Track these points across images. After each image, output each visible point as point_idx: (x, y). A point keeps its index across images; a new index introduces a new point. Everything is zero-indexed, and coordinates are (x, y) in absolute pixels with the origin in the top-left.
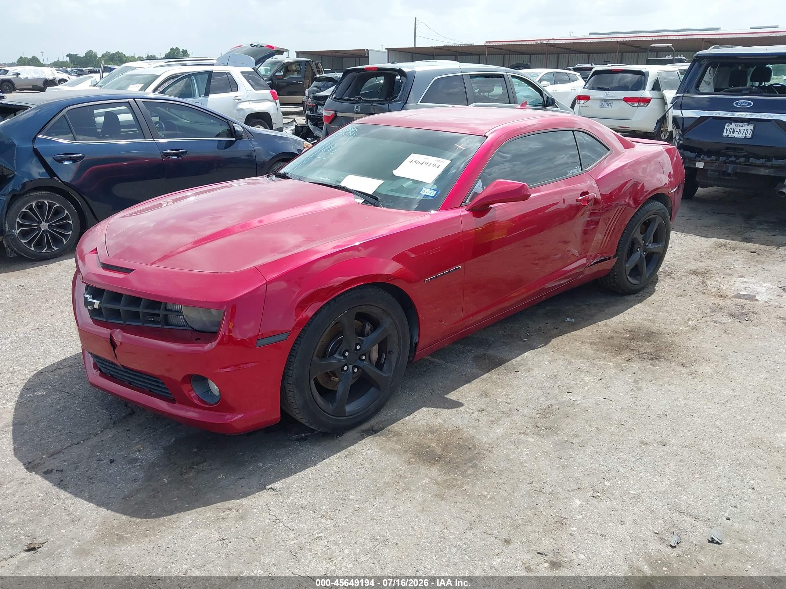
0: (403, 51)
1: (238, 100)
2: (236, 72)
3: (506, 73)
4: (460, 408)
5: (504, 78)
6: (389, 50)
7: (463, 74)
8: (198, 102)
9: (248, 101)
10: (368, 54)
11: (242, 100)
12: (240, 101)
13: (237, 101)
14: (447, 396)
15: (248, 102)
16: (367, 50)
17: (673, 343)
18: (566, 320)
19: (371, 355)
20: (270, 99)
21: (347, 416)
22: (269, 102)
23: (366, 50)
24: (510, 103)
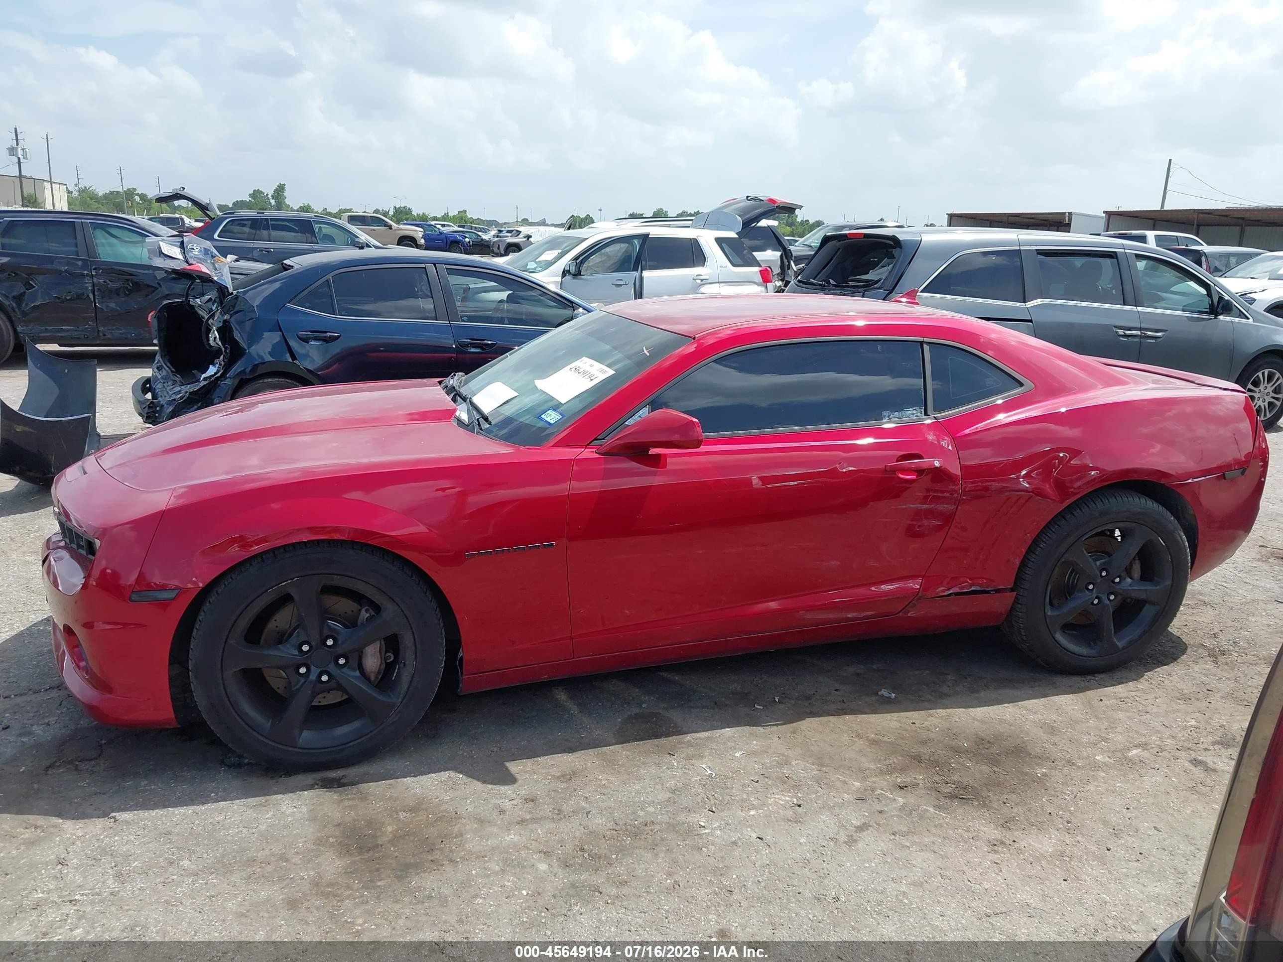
0: (1137, 217)
1: (702, 280)
2: (707, 239)
3: (1123, 250)
4: (503, 789)
5: (1117, 258)
6: (1109, 214)
7: (1022, 248)
8: (621, 280)
9: (718, 282)
10: (1070, 220)
11: (708, 281)
12: (704, 282)
13: (699, 281)
14: (508, 764)
15: (717, 284)
16: (1070, 214)
17: (1041, 781)
18: (879, 693)
19: (364, 660)
20: (757, 281)
21: (299, 748)
22: (756, 286)
23: (1067, 214)
24: (1124, 305)
